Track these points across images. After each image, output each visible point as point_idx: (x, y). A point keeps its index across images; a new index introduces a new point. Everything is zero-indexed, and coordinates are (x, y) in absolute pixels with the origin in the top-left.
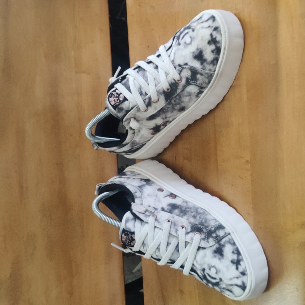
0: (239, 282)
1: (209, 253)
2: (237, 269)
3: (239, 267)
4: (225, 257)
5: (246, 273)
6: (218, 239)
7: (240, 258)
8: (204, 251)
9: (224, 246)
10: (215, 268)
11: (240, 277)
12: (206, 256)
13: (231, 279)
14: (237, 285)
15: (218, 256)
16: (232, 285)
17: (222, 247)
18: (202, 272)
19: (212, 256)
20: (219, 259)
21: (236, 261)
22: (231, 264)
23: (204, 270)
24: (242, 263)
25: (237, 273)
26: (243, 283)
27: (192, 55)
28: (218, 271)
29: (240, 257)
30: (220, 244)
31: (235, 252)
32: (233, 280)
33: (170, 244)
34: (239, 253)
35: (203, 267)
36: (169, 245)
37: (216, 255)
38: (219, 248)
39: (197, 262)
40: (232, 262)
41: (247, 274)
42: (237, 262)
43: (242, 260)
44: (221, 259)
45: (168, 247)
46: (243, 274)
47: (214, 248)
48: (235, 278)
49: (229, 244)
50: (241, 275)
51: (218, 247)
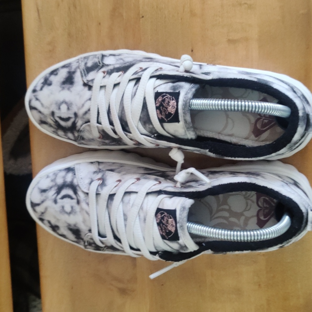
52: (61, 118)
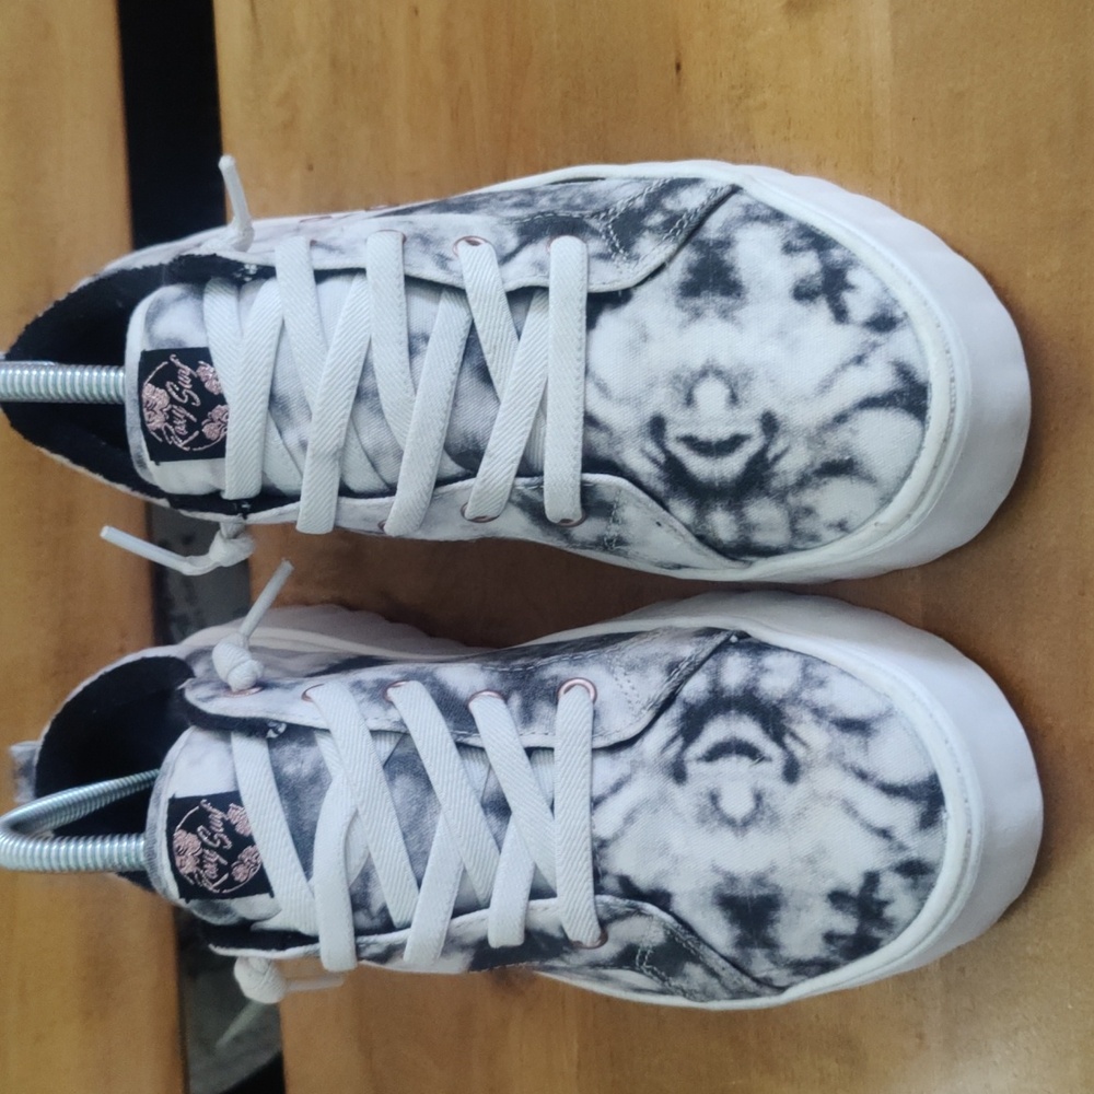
0: (878, 378)
1: (655, 307)
2: (840, 314)
3: (848, 298)
4: (753, 292)
5: (898, 313)
6: (682, 224)
7: (840, 259)
8: (628, 310)
9: (726, 243)
10: (719, 373)
11: (875, 346)
12: (645, 337)
13: (825, 386)
14: (870, 403)
15: (711, 302)
16: (841, 419)
17: (718, 251)
18: (651, 447)
19: (680, 316)
20: (725, 314)
21: (818, 281)
22: (798, 309)
23: (657, 426)
24: (853, 276)
25: (847, 338)
26: (904, 371)
27: (720, 885)
28: (741, 384)
29: (836, 255)
30: (703, 246)
31: (798, 243)
32: (836, 387)
33: (426, 339)
34: (819, 242)
35: (648, 412)
36: (422, 346)
37: (698, 302)
38: (703, 262)
39: (603, 389)
40: (803, 293)
41: (906, 314)
42: (825, 282)
43: (850, 262)
44: (732, 308)
45: (417, 360)
46: (884, 323)
47: (677, 273)
48: (844, 366)
49: (749, 225)
50: (875, 337)
51: (695, 265)
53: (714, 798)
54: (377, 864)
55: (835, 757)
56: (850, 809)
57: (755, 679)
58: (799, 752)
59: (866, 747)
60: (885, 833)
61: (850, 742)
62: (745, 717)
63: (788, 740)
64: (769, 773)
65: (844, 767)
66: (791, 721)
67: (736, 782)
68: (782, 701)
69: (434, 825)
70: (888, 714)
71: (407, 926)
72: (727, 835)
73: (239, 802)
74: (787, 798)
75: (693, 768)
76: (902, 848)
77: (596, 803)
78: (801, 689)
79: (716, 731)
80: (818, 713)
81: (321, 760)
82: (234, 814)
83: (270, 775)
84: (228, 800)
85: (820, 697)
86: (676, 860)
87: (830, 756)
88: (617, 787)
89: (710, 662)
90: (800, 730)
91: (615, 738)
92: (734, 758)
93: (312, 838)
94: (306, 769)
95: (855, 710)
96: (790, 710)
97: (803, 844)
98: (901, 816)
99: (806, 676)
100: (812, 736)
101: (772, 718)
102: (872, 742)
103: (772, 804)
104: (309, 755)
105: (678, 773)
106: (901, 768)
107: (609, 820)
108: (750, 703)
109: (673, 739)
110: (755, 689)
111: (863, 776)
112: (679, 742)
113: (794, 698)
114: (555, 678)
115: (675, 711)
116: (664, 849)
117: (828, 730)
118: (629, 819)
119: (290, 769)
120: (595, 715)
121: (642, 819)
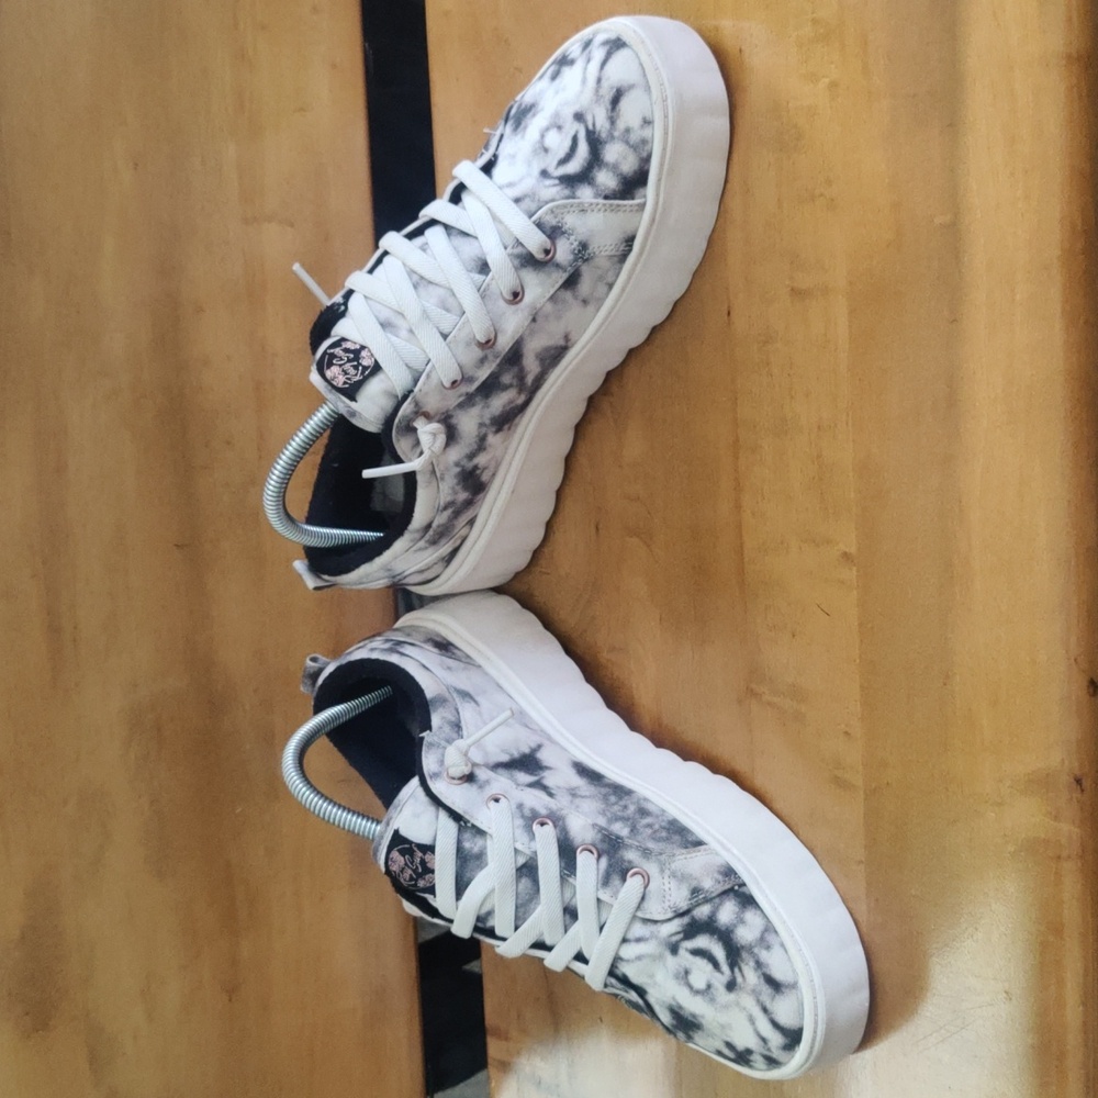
52: (716, 965)
53: (687, 972)
54: (496, 911)
55: (755, 993)
56: (752, 1020)
57: (735, 926)
58: (739, 979)
59: (773, 999)
60: (764, 1040)
61: (766, 990)
62: (720, 944)
63: (736, 970)
64: (720, 980)
65: (758, 1001)
66: (742, 961)
67: (701, 972)
68: (743, 947)
69: (534, 909)
70: (794, 986)
71: (504, 939)
72: (686, 991)
73: (433, 852)
74: (723, 996)
75: (682, 952)
76: (769, 1050)
77: (624, 940)
78: (755, 946)
79: (702, 941)
80: (759, 965)
81: (485, 848)
82: (428, 857)
83: (455, 846)
84: (429, 849)
85: (764, 955)
86: (655, 984)
87: (753, 991)
88: (639, 940)
89: (717, 900)
90: (745, 969)
91: (648, 916)
92: (705, 961)
93: (466, 887)
94: (476, 850)
95: (778, 975)
96: (744, 955)
97: (723, 1018)
98: (776, 1039)
99: (762, 939)
100: (750, 976)
101: (734, 953)
102: (777, 997)
103: (714, 993)
104: (479, 842)
105: (674, 949)
106: (786, 1018)
107: (628, 951)
108: (726, 937)
109: (679, 933)
110: (732, 931)
111: (765, 1010)
112: (681, 936)
113: (749, 949)
114: (630, 862)
115: (686, 920)
116: (652, 976)
117: (759, 977)
118: (639, 958)
119: (467, 845)
120: (643, 898)
121: (645, 961)
